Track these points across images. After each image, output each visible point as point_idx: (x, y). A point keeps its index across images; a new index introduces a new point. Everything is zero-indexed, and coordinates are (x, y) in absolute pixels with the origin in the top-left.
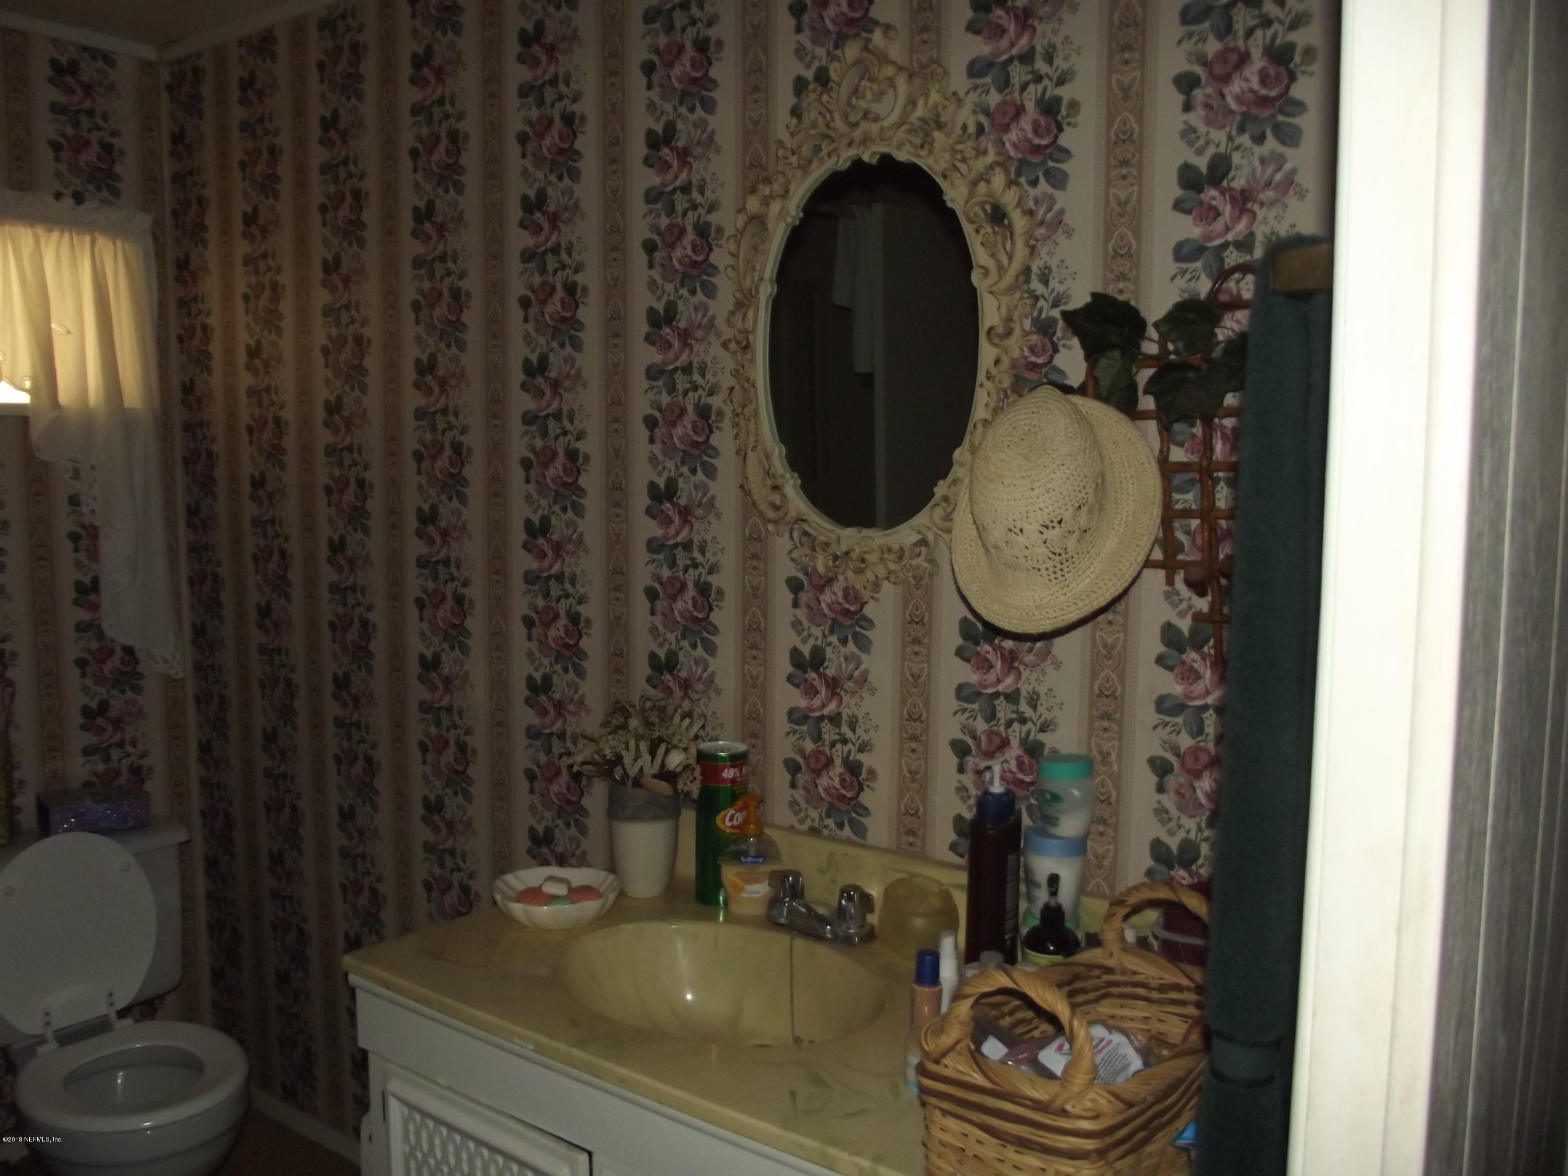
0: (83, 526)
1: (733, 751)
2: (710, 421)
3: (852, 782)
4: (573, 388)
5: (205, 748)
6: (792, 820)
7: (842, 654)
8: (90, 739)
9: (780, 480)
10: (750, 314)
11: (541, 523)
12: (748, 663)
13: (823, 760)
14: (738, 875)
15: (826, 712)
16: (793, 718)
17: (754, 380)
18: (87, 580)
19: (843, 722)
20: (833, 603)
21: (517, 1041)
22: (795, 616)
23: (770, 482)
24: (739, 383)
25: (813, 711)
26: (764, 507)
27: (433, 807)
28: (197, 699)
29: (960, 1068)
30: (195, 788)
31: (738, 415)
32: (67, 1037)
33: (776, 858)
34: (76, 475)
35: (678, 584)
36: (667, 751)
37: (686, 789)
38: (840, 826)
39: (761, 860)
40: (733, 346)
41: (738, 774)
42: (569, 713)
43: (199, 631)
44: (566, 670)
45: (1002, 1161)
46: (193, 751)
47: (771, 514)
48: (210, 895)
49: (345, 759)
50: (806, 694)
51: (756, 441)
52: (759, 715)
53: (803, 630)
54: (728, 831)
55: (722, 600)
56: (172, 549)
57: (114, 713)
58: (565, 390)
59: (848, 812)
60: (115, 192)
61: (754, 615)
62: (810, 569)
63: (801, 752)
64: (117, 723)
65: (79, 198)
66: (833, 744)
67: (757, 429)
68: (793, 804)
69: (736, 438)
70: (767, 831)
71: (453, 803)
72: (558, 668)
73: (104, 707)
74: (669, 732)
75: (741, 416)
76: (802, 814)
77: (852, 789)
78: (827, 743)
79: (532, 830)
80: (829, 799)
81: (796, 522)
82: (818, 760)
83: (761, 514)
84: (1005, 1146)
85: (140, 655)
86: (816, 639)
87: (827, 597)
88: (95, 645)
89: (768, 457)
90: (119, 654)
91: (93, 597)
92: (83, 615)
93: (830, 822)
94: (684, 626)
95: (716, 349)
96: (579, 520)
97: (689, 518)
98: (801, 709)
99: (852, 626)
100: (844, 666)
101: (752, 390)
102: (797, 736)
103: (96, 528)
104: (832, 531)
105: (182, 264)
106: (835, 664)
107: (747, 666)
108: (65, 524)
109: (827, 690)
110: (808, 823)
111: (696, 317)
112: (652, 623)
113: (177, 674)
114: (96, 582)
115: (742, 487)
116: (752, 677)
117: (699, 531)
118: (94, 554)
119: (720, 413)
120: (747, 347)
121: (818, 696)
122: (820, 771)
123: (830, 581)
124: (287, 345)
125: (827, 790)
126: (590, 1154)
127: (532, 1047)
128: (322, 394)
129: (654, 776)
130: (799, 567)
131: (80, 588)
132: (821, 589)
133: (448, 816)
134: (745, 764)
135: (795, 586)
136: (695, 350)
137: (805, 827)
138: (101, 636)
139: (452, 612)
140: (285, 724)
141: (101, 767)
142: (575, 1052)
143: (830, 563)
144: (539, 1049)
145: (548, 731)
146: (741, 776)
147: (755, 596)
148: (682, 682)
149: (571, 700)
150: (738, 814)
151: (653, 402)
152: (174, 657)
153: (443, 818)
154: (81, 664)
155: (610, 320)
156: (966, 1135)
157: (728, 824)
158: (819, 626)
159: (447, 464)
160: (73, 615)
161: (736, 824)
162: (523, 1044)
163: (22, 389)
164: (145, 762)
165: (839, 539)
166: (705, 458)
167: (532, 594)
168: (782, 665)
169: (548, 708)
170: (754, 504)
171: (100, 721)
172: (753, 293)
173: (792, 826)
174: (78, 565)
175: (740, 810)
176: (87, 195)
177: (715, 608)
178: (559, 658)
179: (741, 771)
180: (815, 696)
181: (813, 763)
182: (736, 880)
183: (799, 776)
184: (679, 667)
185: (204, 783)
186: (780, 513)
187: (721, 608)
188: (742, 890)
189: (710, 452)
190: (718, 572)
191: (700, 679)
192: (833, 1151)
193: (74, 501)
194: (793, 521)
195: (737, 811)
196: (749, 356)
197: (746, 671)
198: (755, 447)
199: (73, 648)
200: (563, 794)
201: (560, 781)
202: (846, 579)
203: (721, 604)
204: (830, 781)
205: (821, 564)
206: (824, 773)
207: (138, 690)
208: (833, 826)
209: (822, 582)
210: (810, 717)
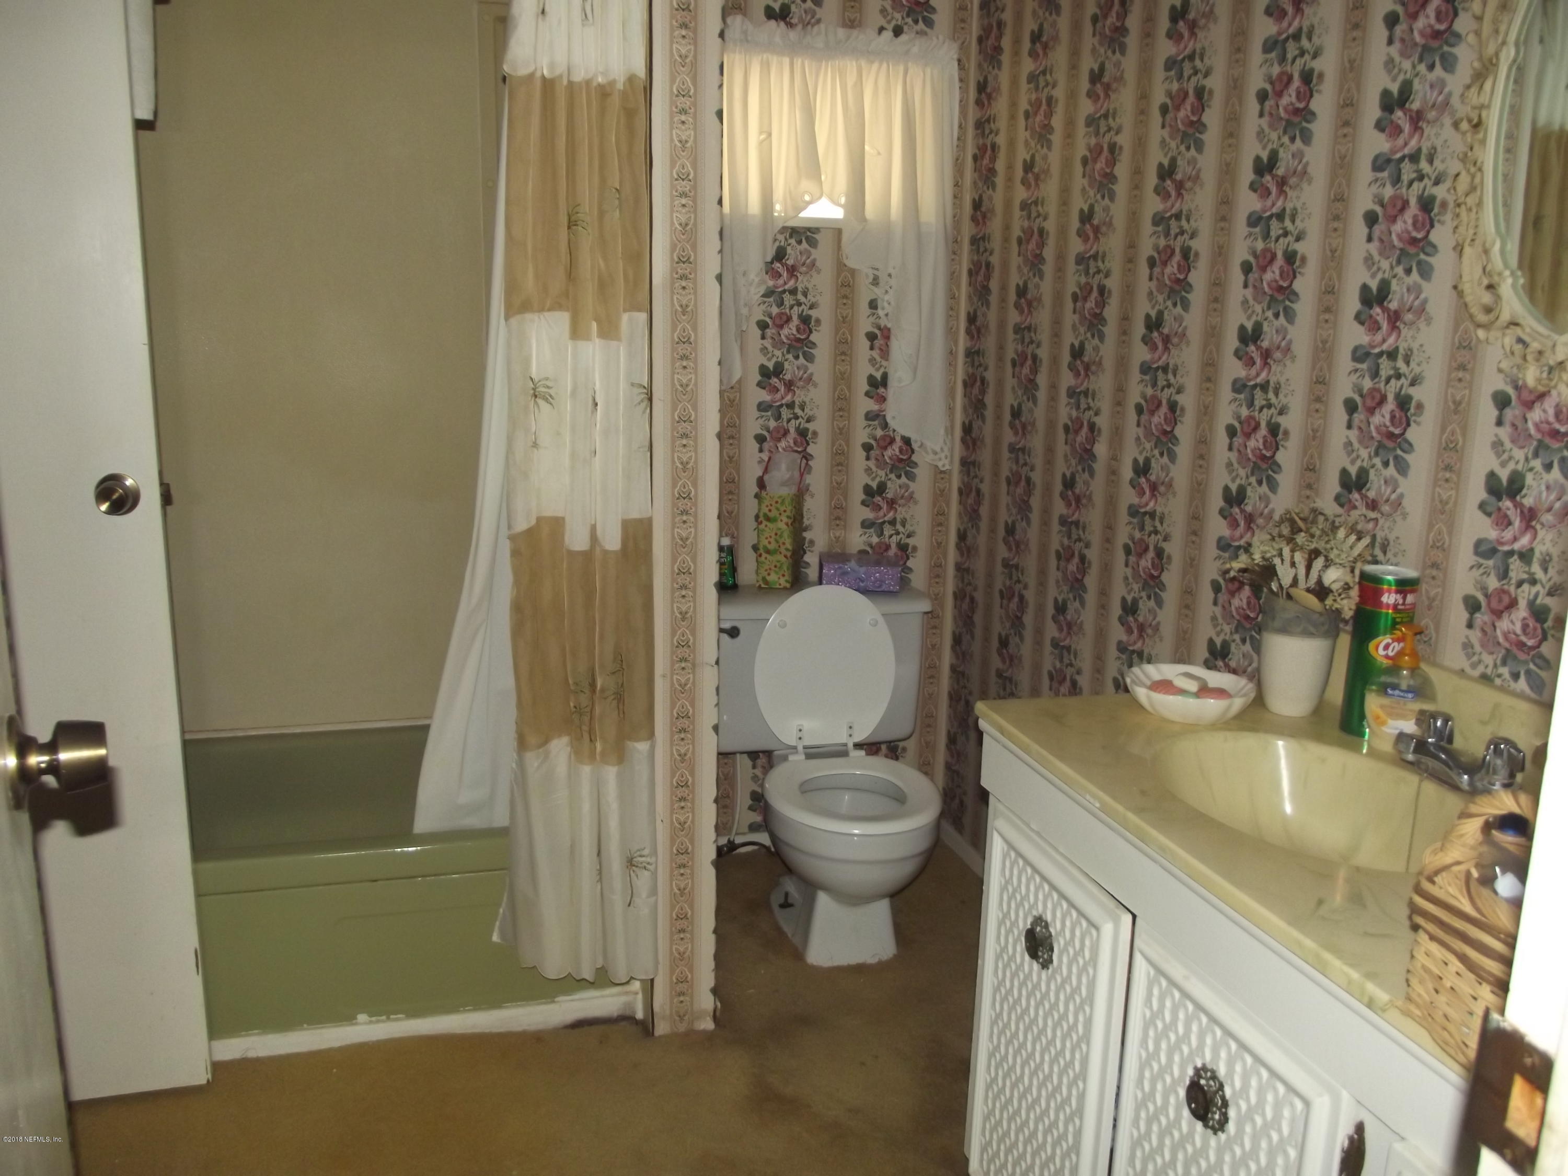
0: (879, 328)
1: (1401, 576)
2: (1432, 214)
3: (1535, 629)
4: (1298, 185)
5: (962, 536)
6: (1464, 664)
7: (1544, 481)
8: (868, 514)
9: (1496, 278)
10: (1488, 85)
11: (1254, 330)
12: (1440, 486)
13: (1506, 600)
14: (1382, 707)
15: (1516, 546)
16: (1479, 550)
17: (1482, 163)
18: (878, 375)
19: (1535, 560)
20: (1542, 422)
21: (1088, 797)
22: (1496, 435)
23: (1486, 282)
24: (1465, 168)
25: (1502, 544)
26: (1474, 310)
27: (1130, 609)
28: (960, 492)
29: (1451, 890)
30: (951, 571)
31: (1459, 205)
32: (814, 753)
33: (1432, 698)
34: (876, 282)
35: (1378, 396)
36: (1326, 567)
37: (1336, 606)
38: (1516, 676)
39: (1410, 695)
40: (1464, 126)
41: (1401, 602)
42: (1258, 526)
43: (967, 429)
44: (1260, 483)
45: (1475, 999)
46: (953, 538)
47: (1482, 318)
48: (953, 669)
49: (1065, 556)
50: (1497, 525)
51: (1475, 234)
52: (1443, 544)
53: (1504, 452)
54: (1379, 659)
55: (1420, 415)
56: (951, 353)
57: (890, 495)
58: (1291, 187)
59: (1526, 662)
60: (929, 23)
61: (1453, 433)
62: (1520, 383)
63: (1484, 589)
64: (892, 503)
65: (898, 32)
66: (1520, 584)
67: (1477, 219)
68: (1467, 646)
69: (1454, 232)
70: (1423, 666)
71: (1145, 605)
72: (1253, 480)
73: (882, 488)
74: (1328, 546)
75: (1463, 207)
76: (1475, 658)
77: (1533, 637)
78: (1513, 581)
79: (1211, 642)
80: (1507, 645)
81: (1507, 327)
82: (1500, 601)
83: (1471, 316)
84: (1480, 984)
85: (915, 446)
86: (1517, 462)
87: (1535, 415)
88: (879, 433)
89: (1486, 252)
90: (899, 442)
91: (881, 390)
92: (872, 406)
93: (1505, 671)
94: (1379, 442)
95: (1448, 131)
96: (1289, 327)
97: (1398, 324)
98: (1490, 542)
99: (1560, 450)
100: (1544, 494)
101: (1479, 174)
102: (1481, 570)
103: (889, 330)
104: (1548, 337)
105: (982, 87)
106: (1535, 493)
107: (1438, 489)
108: (864, 324)
109: (1521, 521)
110: (1481, 669)
111: (1431, 96)
112: (1347, 437)
113: (944, 466)
114: (885, 376)
115: (1455, 287)
116: (1441, 501)
117: (1406, 339)
118: (885, 353)
119: (1444, 205)
120: (1477, 126)
121: (1510, 528)
122: (1502, 612)
123: (1542, 396)
124: (1055, 157)
125: (1506, 635)
126: (1134, 917)
127: (1098, 805)
128: (1078, 204)
129: (1308, 590)
130: (1508, 380)
131: (872, 381)
132: (1529, 405)
133: (1141, 619)
134: (1412, 592)
135: (1502, 401)
136: (1425, 134)
137: (1476, 673)
138: (885, 426)
139: (1165, 419)
140: (1022, 519)
141: (875, 540)
142: (1131, 816)
143: (1545, 375)
144: (1104, 808)
145: (1237, 544)
146: (1404, 604)
147: (1456, 412)
148: (1370, 502)
149: (1261, 514)
150: (1396, 644)
151: (1375, 196)
152: (942, 449)
153: (1136, 620)
154: (867, 448)
155: (1343, 107)
156: (1446, 964)
157: (1381, 652)
158: (1522, 447)
159: (1175, 270)
160: (864, 404)
161: (1391, 654)
162: (1092, 800)
163: (838, 204)
164: (911, 542)
165: (1554, 346)
166: (1422, 256)
167: (1237, 403)
168: (1476, 491)
169: (1239, 520)
170: (1466, 305)
171: (878, 499)
172: (1494, 61)
173: (1463, 671)
174: (872, 361)
175: (1399, 640)
176: (906, 28)
177: (1412, 423)
178: (1255, 469)
179: (1404, 598)
180: (1507, 528)
181: (1494, 604)
182: (1380, 712)
183: (1477, 615)
184: (1368, 485)
185: (959, 568)
186: (1492, 316)
187: (1418, 424)
188: (1384, 723)
189: (1428, 249)
190: (1420, 383)
191: (1387, 501)
192: (1327, 956)
193: (873, 305)
194: (1505, 325)
195: (1394, 640)
196: (1481, 136)
197: (1436, 495)
198: (1473, 240)
199: (861, 433)
200: (1243, 609)
201: (1242, 596)
202: (1559, 394)
203: (1418, 419)
204: (1511, 626)
205: (1531, 376)
206: (1505, 615)
207: (911, 477)
208: (1507, 675)
209: (1532, 397)
210: (1499, 551)
